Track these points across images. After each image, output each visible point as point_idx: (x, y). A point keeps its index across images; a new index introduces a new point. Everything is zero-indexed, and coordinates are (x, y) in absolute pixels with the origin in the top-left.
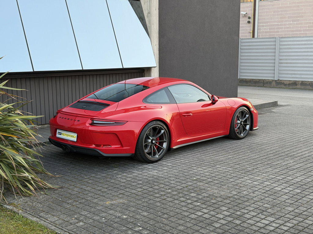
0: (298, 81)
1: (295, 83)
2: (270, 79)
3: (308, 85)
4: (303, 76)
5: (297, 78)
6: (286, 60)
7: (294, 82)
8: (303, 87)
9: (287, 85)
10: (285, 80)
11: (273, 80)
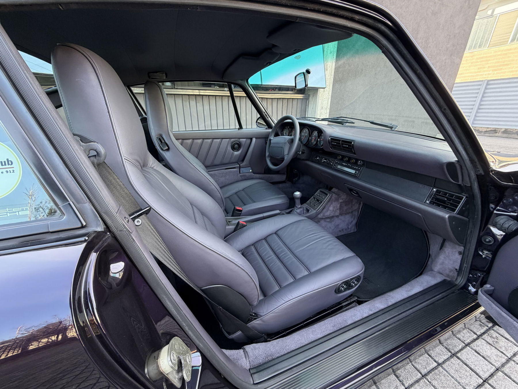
0: (500, 128)
1: (495, 130)
3: (514, 133)
4: (508, 123)
5: (499, 125)
6: (490, 105)
7: (493, 129)
8: (505, 135)
9: (483, 132)
10: (481, 127)
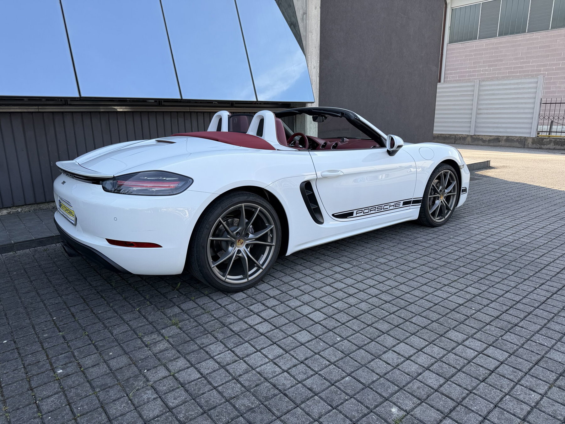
0: (502, 136)
2: (464, 134)
3: (515, 141)
4: (509, 130)
5: (500, 132)
6: (487, 109)
7: (496, 138)
8: (508, 144)
9: (487, 141)
10: (484, 135)
11: (468, 136)
